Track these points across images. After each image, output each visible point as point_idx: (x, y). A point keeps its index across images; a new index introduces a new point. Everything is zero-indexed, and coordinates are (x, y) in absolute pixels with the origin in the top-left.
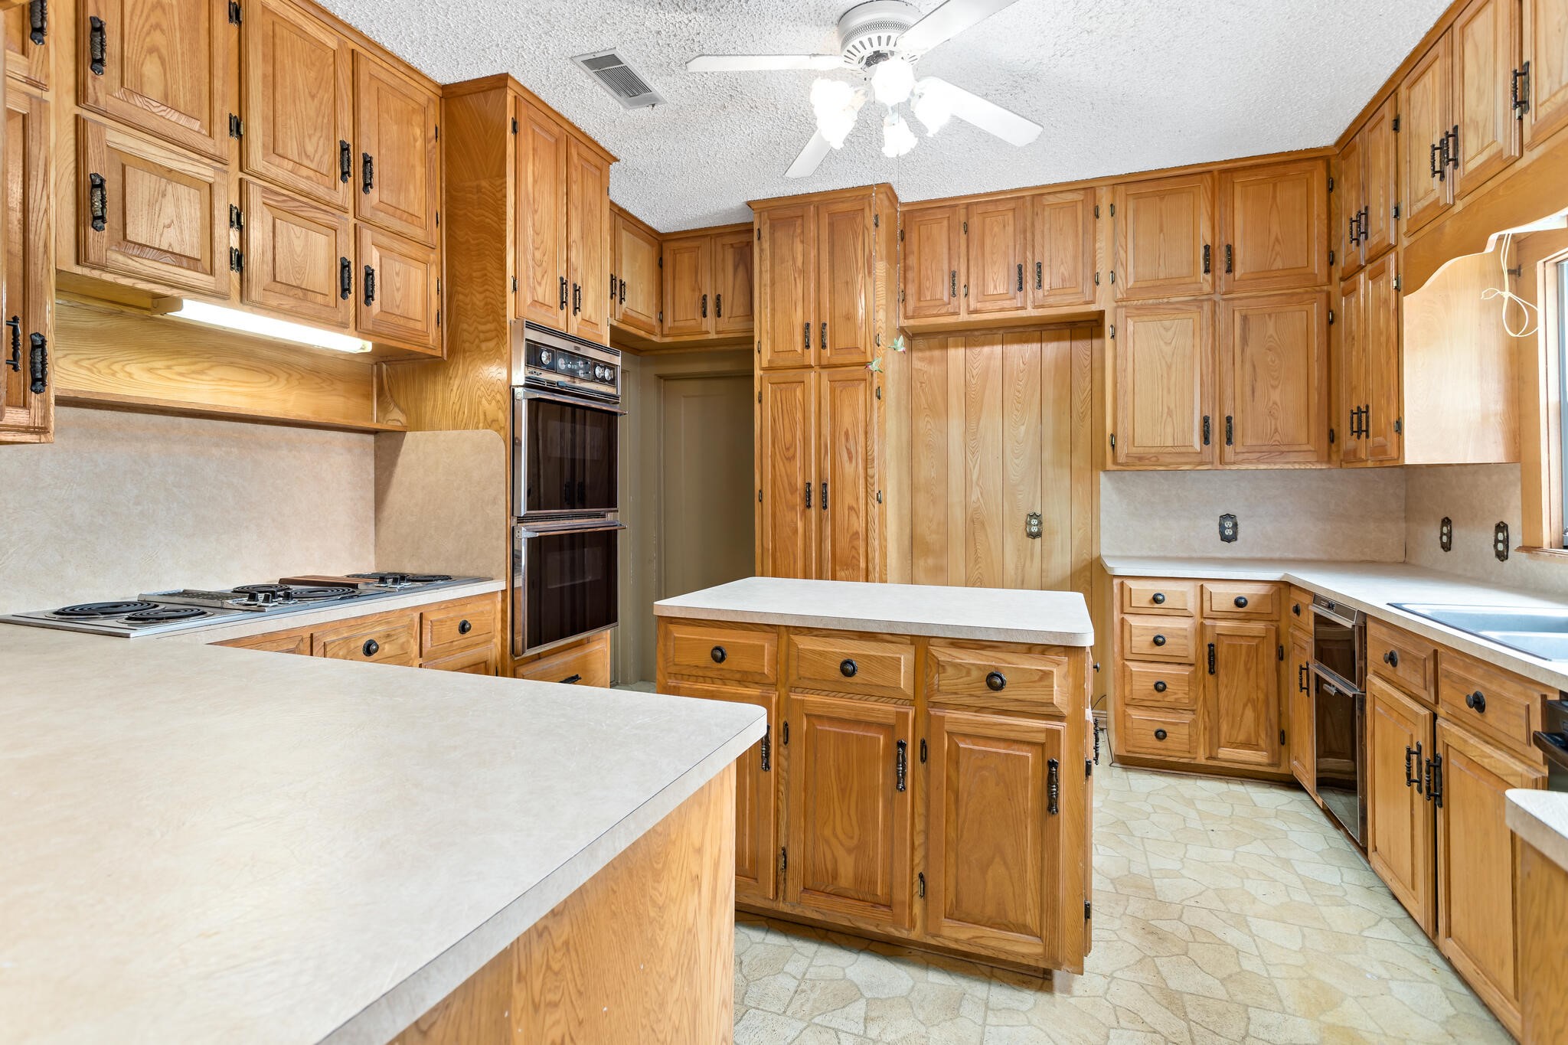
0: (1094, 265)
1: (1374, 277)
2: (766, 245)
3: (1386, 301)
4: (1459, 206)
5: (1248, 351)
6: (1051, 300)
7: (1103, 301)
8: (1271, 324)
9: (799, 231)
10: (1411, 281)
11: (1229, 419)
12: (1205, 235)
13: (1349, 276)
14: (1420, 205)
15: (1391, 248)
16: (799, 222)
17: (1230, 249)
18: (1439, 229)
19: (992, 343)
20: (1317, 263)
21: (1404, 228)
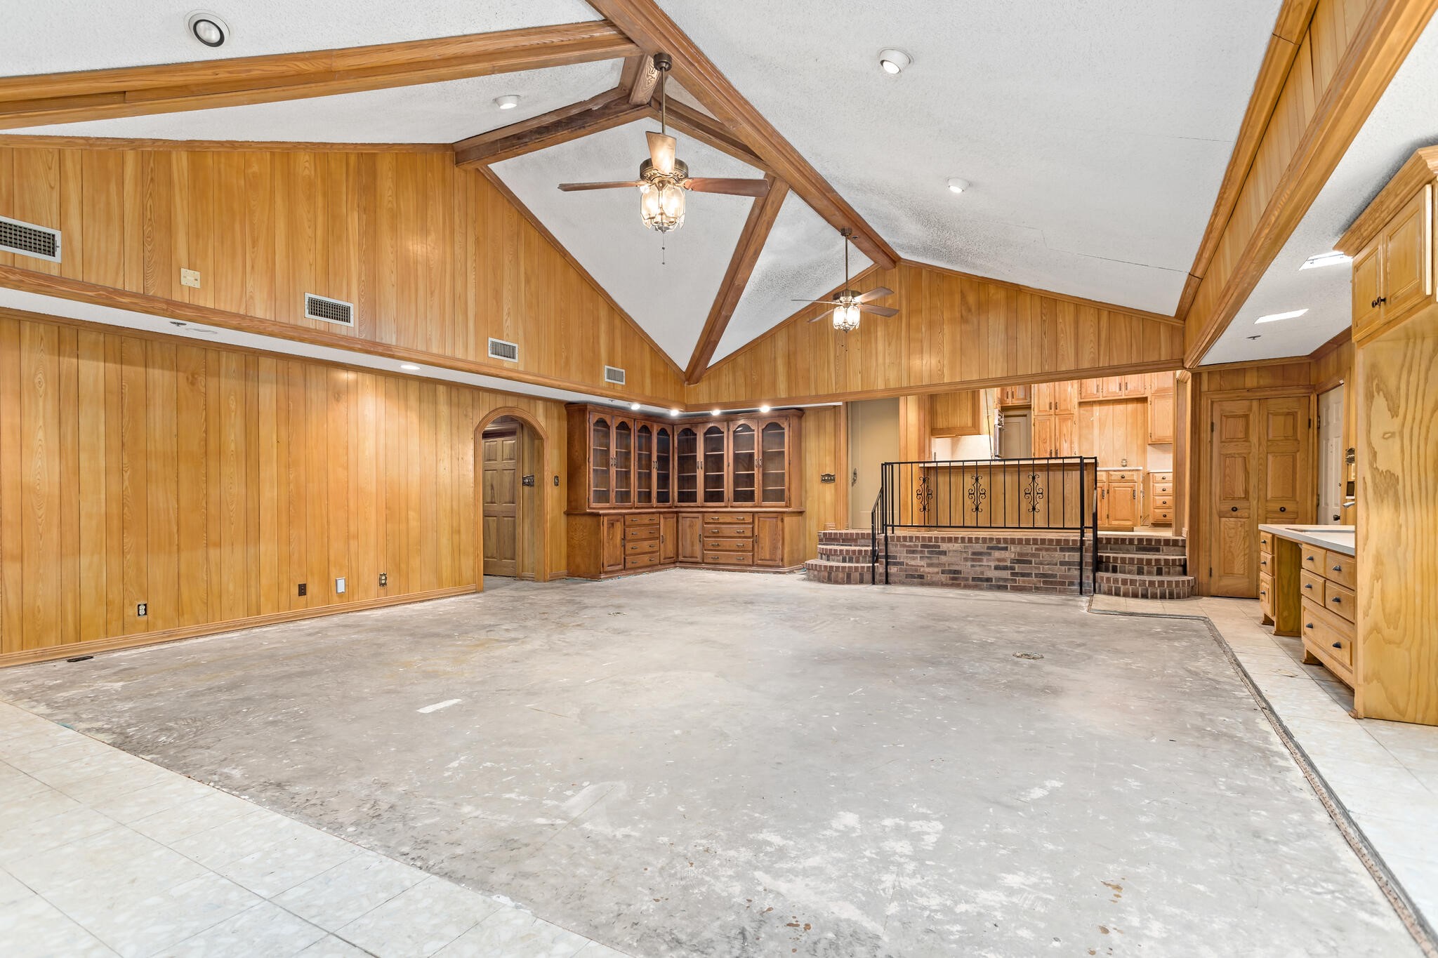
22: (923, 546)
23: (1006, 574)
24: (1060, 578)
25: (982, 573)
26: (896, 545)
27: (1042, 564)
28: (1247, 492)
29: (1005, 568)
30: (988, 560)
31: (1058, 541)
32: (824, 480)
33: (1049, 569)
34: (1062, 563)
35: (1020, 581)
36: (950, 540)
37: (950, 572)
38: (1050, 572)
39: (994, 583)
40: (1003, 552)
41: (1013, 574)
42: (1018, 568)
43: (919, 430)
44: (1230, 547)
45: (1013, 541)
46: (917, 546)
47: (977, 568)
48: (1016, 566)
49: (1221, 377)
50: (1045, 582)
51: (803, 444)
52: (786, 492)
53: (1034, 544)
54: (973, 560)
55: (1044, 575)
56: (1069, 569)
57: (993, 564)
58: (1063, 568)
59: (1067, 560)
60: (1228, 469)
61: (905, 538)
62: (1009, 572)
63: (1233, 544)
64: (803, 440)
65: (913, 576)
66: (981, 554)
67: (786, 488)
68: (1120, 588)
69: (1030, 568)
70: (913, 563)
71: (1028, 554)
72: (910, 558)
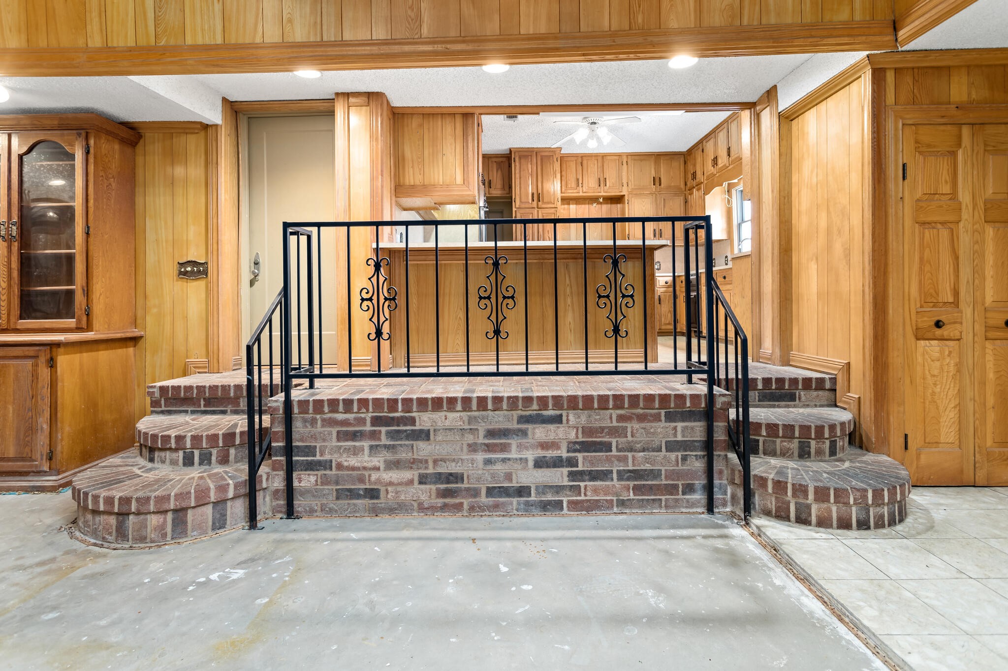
0: (622, 180)
1: (698, 190)
2: (517, 164)
3: (701, 197)
4: (717, 175)
5: (665, 209)
6: (609, 190)
7: (624, 192)
8: (671, 202)
9: (530, 160)
10: (707, 193)
11: (661, 230)
12: (653, 174)
13: (691, 189)
14: (709, 173)
15: (702, 183)
16: (530, 157)
17: (660, 178)
18: (713, 179)
19: (585, 204)
20: (682, 186)
21: (705, 178)
22: (376, 421)
23: (559, 476)
24: (667, 478)
25: (509, 477)
26: (313, 422)
27: (631, 450)
28: (956, 293)
29: (557, 463)
30: (520, 447)
31: (664, 398)
32: (185, 273)
33: (647, 460)
34: (672, 446)
35: (589, 490)
36: (437, 403)
37: (439, 478)
38: (648, 467)
39: (533, 498)
40: (552, 427)
41: (573, 476)
42: (583, 460)
43: (372, 179)
44: (933, 393)
45: (573, 402)
46: (362, 421)
47: (498, 467)
48: (580, 456)
49: (915, 80)
50: (637, 489)
51: (139, 200)
52: (79, 298)
53: (616, 407)
54: (489, 448)
55: (636, 474)
56: (684, 458)
57: (531, 455)
58: (673, 456)
59: (679, 438)
60: (927, 251)
61: (333, 403)
62: (565, 471)
63: (938, 390)
64: (139, 190)
65: (352, 494)
66: (505, 433)
67: (77, 287)
68: (809, 507)
69: (608, 460)
70: (353, 461)
71: (602, 429)
72: (348, 450)
